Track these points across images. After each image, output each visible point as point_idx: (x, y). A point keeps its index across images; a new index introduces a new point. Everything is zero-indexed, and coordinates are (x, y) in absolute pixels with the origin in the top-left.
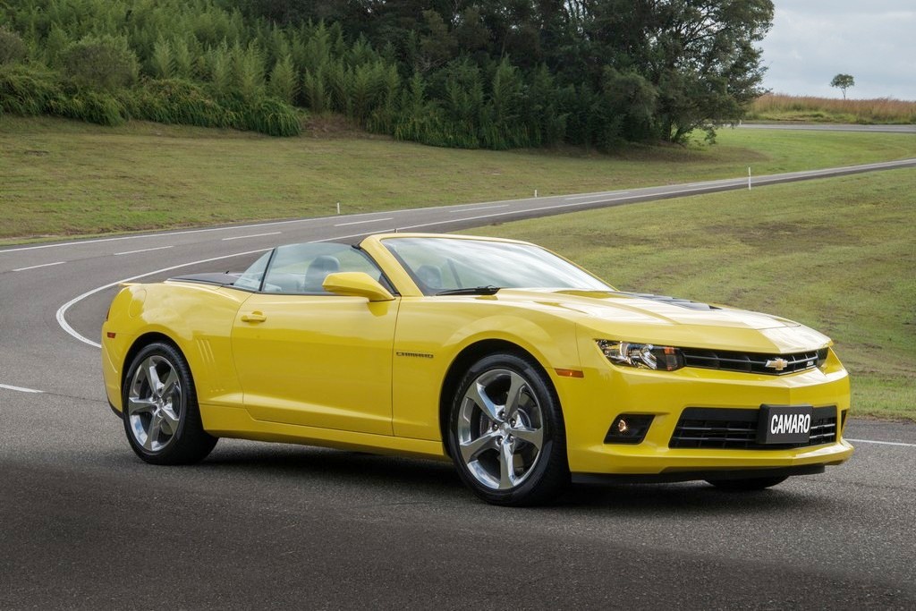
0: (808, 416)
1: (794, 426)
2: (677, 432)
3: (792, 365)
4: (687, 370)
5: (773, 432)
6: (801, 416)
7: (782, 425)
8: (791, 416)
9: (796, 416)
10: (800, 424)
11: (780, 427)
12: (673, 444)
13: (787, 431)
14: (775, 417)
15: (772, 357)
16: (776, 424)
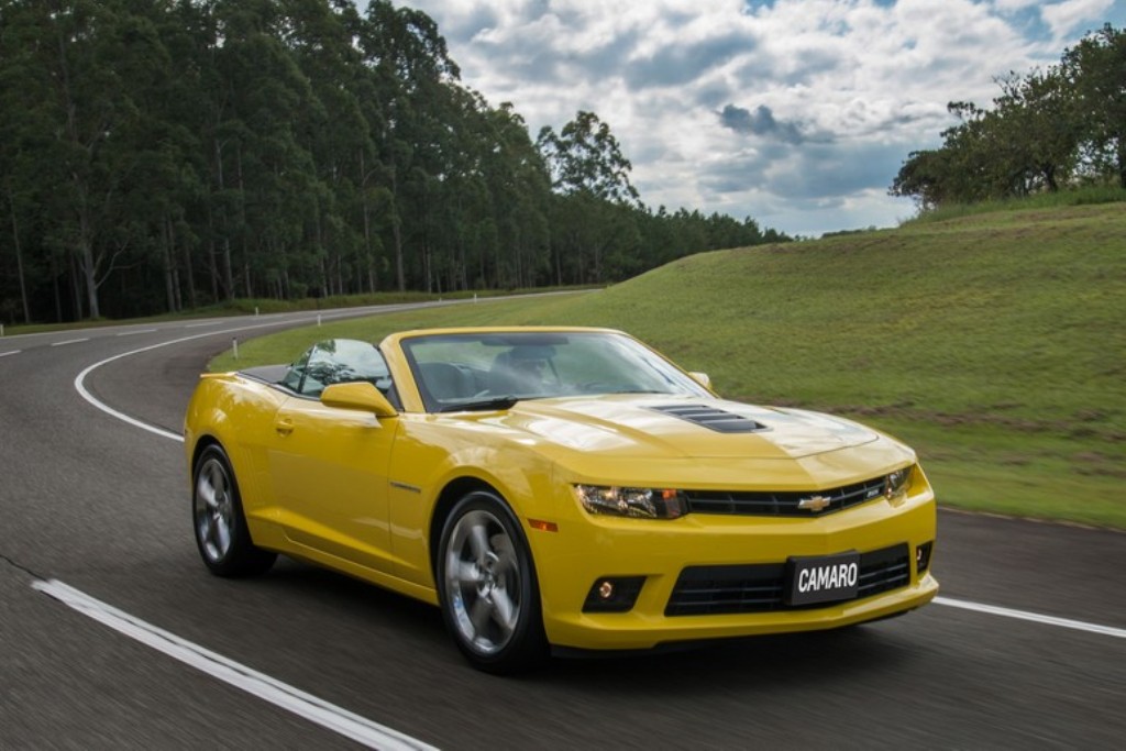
0: (854, 565)
1: (833, 580)
2: (675, 596)
3: (840, 502)
4: (692, 518)
5: (802, 590)
6: (843, 567)
7: (814, 580)
8: (828, 569)
9: (835, 568)
10: (844, 576)
11: (812, 582)
12: (671, 610)
13: (822, 587)
14: (805, 572)
15: (807, 495)
16: (806, 580)
